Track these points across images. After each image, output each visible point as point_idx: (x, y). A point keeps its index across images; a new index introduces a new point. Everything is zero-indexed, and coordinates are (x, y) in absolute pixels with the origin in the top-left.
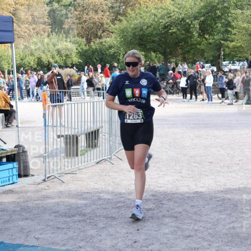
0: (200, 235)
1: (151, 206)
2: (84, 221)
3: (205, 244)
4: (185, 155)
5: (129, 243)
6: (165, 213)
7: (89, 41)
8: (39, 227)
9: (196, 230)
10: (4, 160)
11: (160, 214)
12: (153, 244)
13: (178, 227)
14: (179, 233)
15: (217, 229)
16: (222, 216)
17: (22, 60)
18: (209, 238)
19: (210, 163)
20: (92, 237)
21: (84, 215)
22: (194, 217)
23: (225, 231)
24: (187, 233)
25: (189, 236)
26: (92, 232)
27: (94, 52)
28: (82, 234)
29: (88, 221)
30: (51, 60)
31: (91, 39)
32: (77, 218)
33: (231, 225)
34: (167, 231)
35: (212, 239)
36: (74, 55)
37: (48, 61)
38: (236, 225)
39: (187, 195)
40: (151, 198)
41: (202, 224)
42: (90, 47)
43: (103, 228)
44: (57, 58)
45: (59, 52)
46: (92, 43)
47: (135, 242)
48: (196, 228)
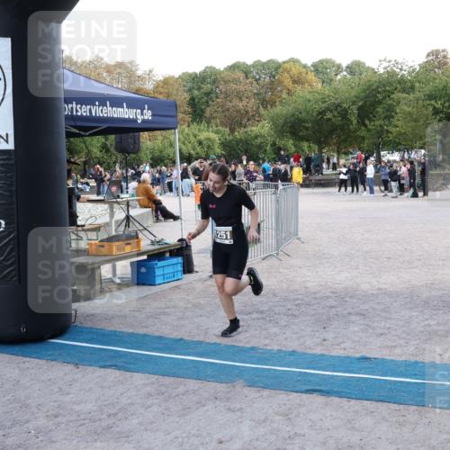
0: (393, 333)
1: (334, 303)
2: (263, 319)
3: (402, 342)
4: (358, 251)
5: (318, 341)
6: (350, 310)
7: (232, 131)
8: (217, 325)
9: (389, 328)
10: (168, 255)
11: (345, 312)
12: (344, 342)
13: (367, 325)
14: (370, 331)
15: (412, 327)
16: (414, 314)
17: (161, 152)
18: (404, 335)
19: (388, 258)
20: (276, 335)
21: (262, 312)
22: (384, 314)
23: (420, 329)
24: (379, 331)
25: (382, 334)
26: (275, 330)
27: (238, 142)
28: (264, 332)
29: (268, 319)
30: (192, 152)
31: (234, 129)
32: (255, 316)
33: (426, 322)
34: (356, 329)
35: (409, 337)
36: (216, 146)
37: (189, 153)
38: (432, 323)
39: (370, 292)
40: (332, 295)
41: (393, 322)
42: (235, 137)
43: (286, 326)
44: (199, 149)
45: (200, 143)
46: (236, 133)
47: (325, 340)
48: (388, 326)
